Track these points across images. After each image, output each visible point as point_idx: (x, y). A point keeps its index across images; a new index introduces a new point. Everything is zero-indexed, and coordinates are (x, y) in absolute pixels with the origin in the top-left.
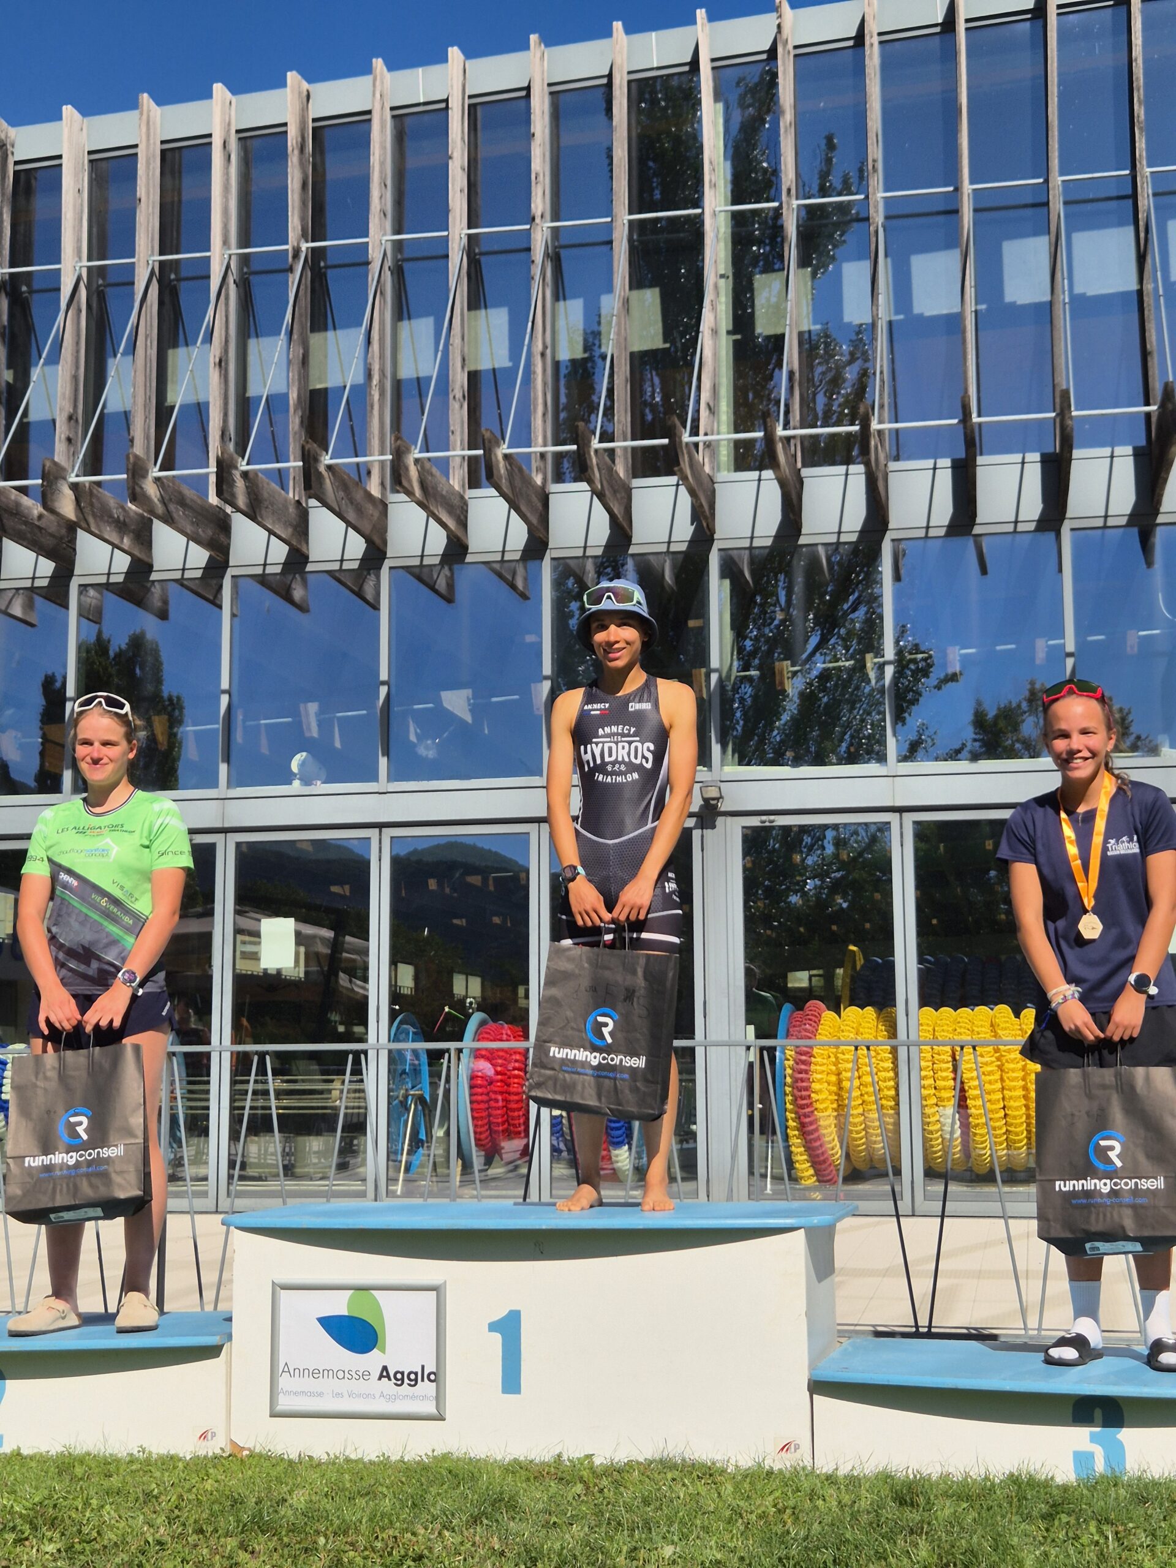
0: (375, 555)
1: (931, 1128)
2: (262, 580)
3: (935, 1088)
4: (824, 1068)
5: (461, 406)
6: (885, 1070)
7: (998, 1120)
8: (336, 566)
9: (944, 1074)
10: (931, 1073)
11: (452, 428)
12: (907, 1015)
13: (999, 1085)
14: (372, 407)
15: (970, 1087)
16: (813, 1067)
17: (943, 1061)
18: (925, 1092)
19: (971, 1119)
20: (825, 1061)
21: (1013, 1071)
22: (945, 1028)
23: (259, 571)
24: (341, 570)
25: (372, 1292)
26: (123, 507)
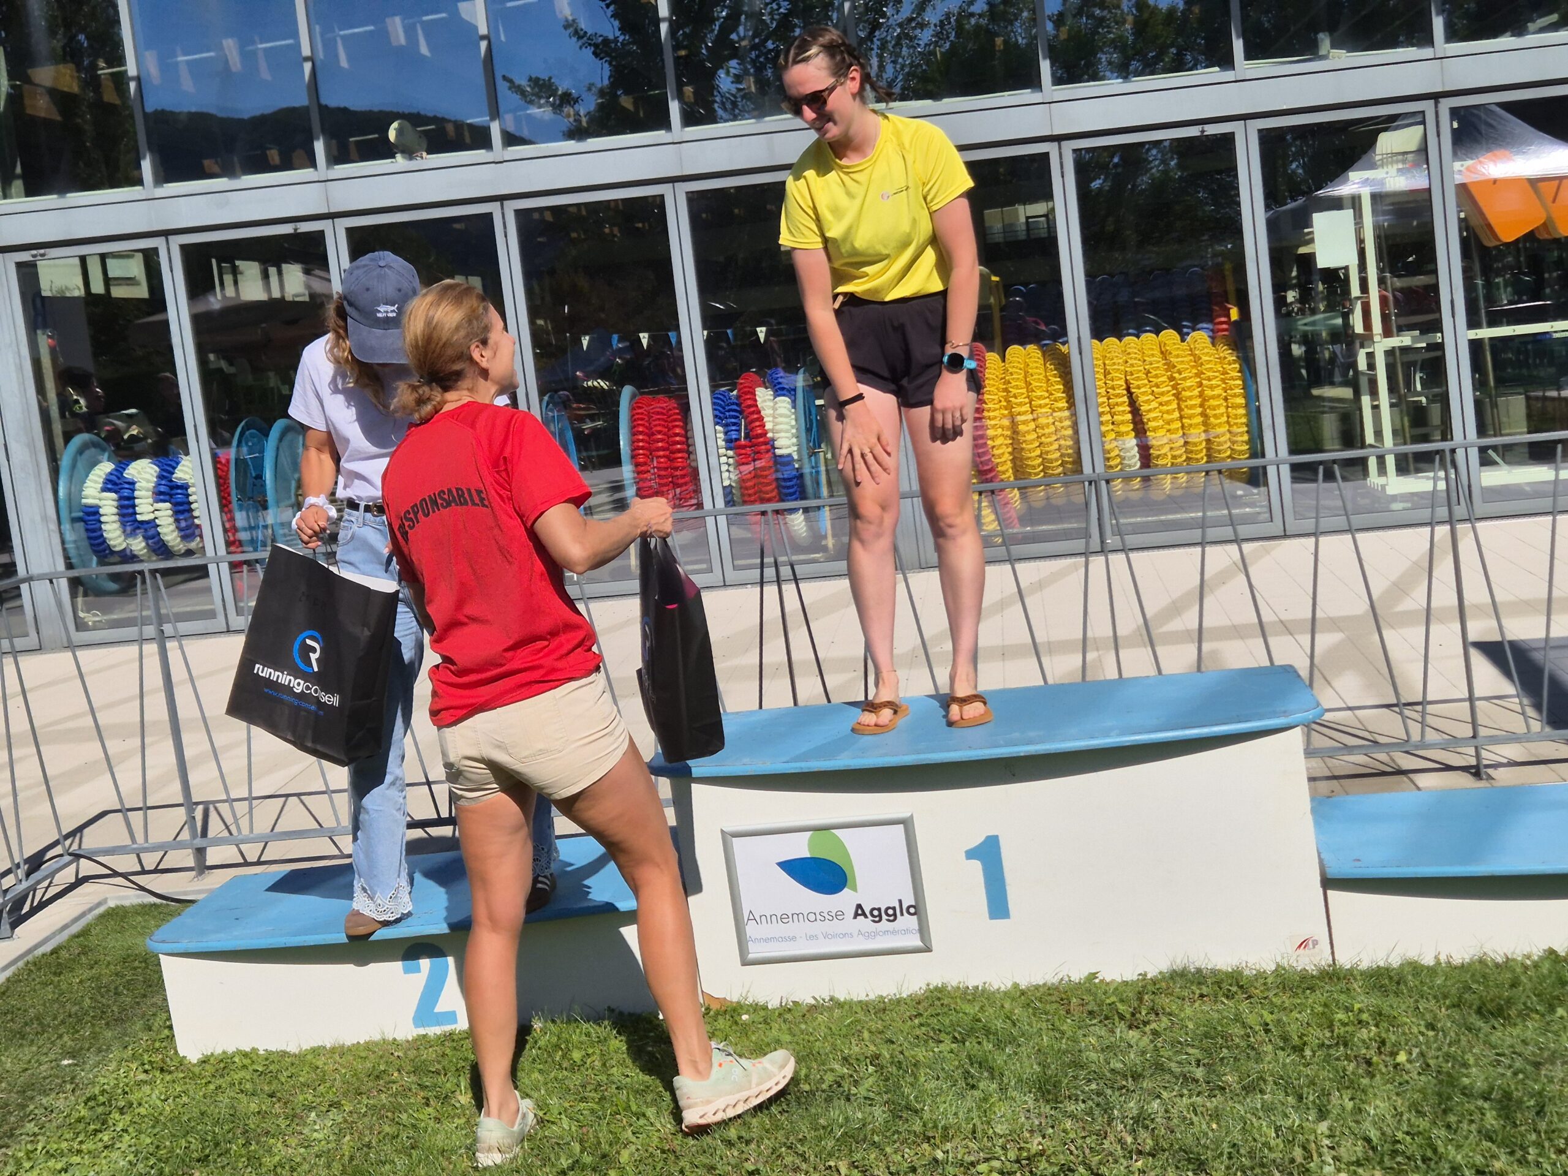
1: (1112, 463)
3: (1113, 423)
4: (996, 413)
6: (1060, 409)
7: (1178, 448)
9: (1121, 408)
10: (1108, 409)
12: (1081, 353)
13: (1176, 414)
15: (1149, 420)
16: (986, 414)
17: (1118, 396)
18: (1104, 428)
19: (1152, 451)
20: (997, 406)
21: (1191, 398)
22: (1115, 360)
25: (834, 831)
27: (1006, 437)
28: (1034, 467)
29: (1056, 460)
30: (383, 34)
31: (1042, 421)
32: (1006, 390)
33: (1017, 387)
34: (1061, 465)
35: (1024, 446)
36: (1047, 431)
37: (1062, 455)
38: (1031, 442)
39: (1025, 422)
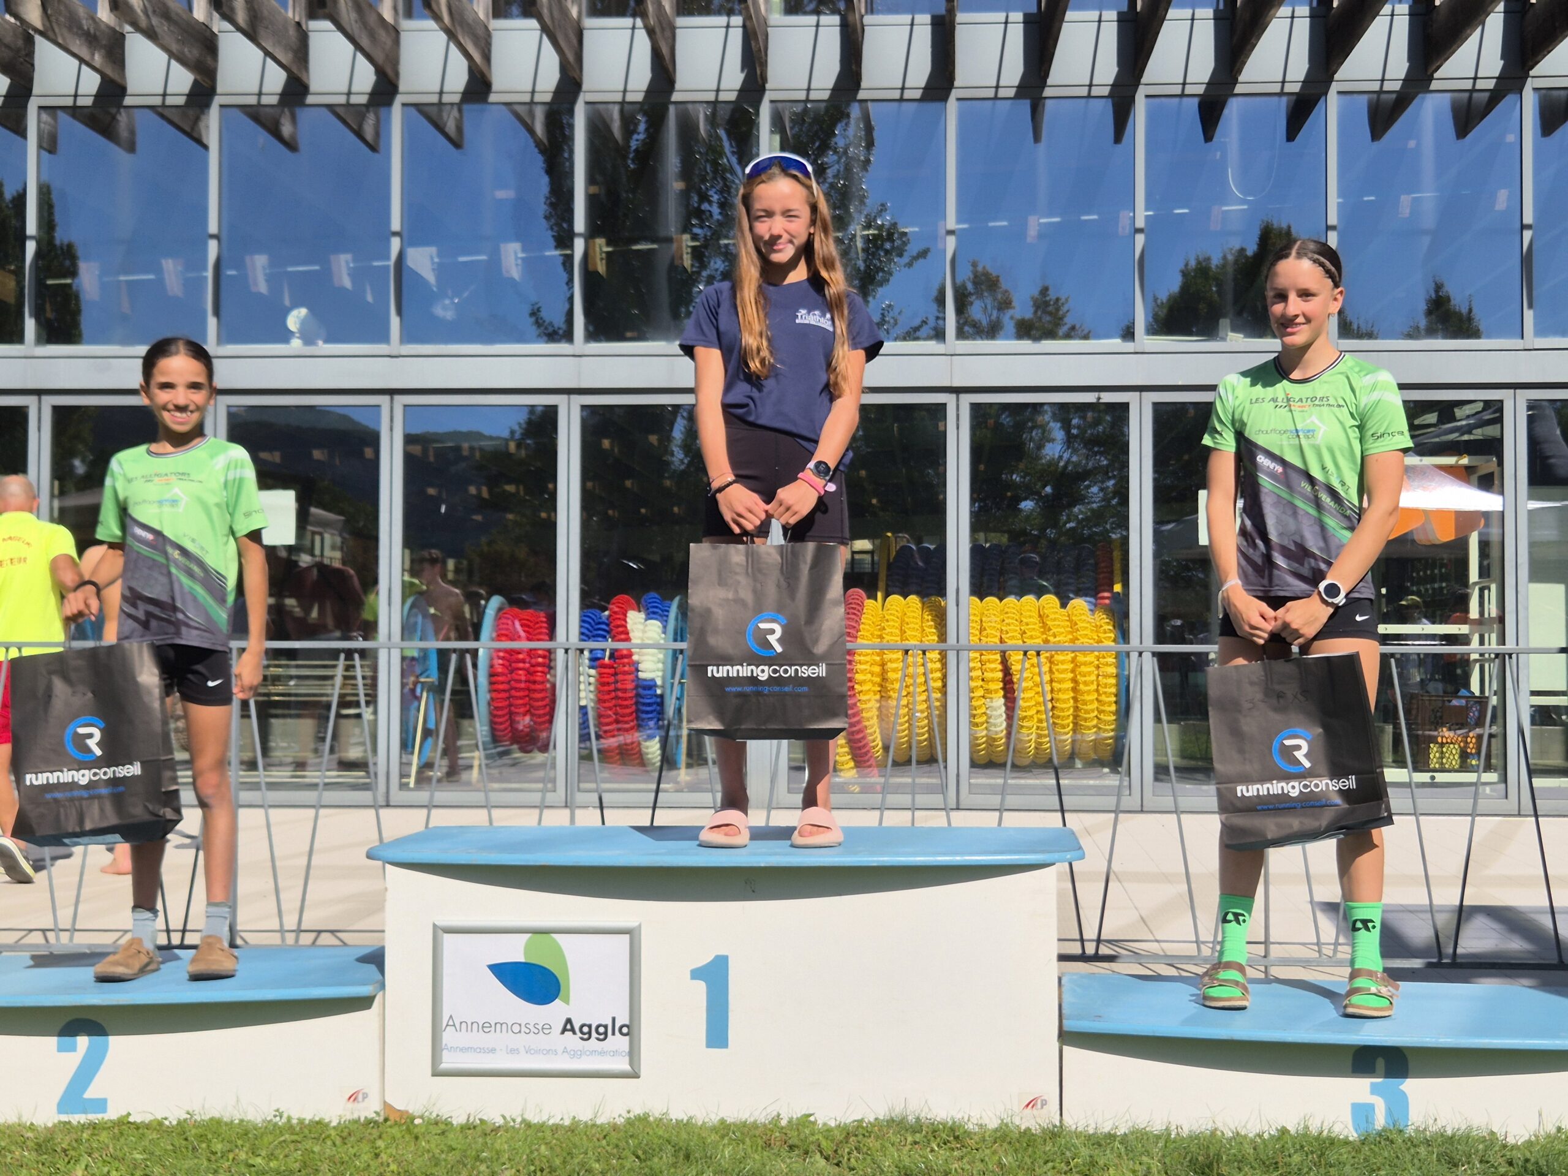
0: (385, 89)
1: (977, 720)
2: (255, 113)
3: (983, 680)
8: (342, 100)
9: (993, 666)
10: (979, 665)
12: (958, 608)
13: (1047, 677)
15: (1019, 680)
17: (991, 653)
18: (973, 684)
20: (869, 651)
22: (992, 618)
23: (252, 100)
24: (348, 105)
25: (554, 935)
26: (93, 18)
28: (899, 717)
29: (923, 712)
32: (880, 637)
33: (891, 634)
34: (926, 717)
35: (891, 693)
36: (916, 681)
37: (928, 707)
38: (899, 690)
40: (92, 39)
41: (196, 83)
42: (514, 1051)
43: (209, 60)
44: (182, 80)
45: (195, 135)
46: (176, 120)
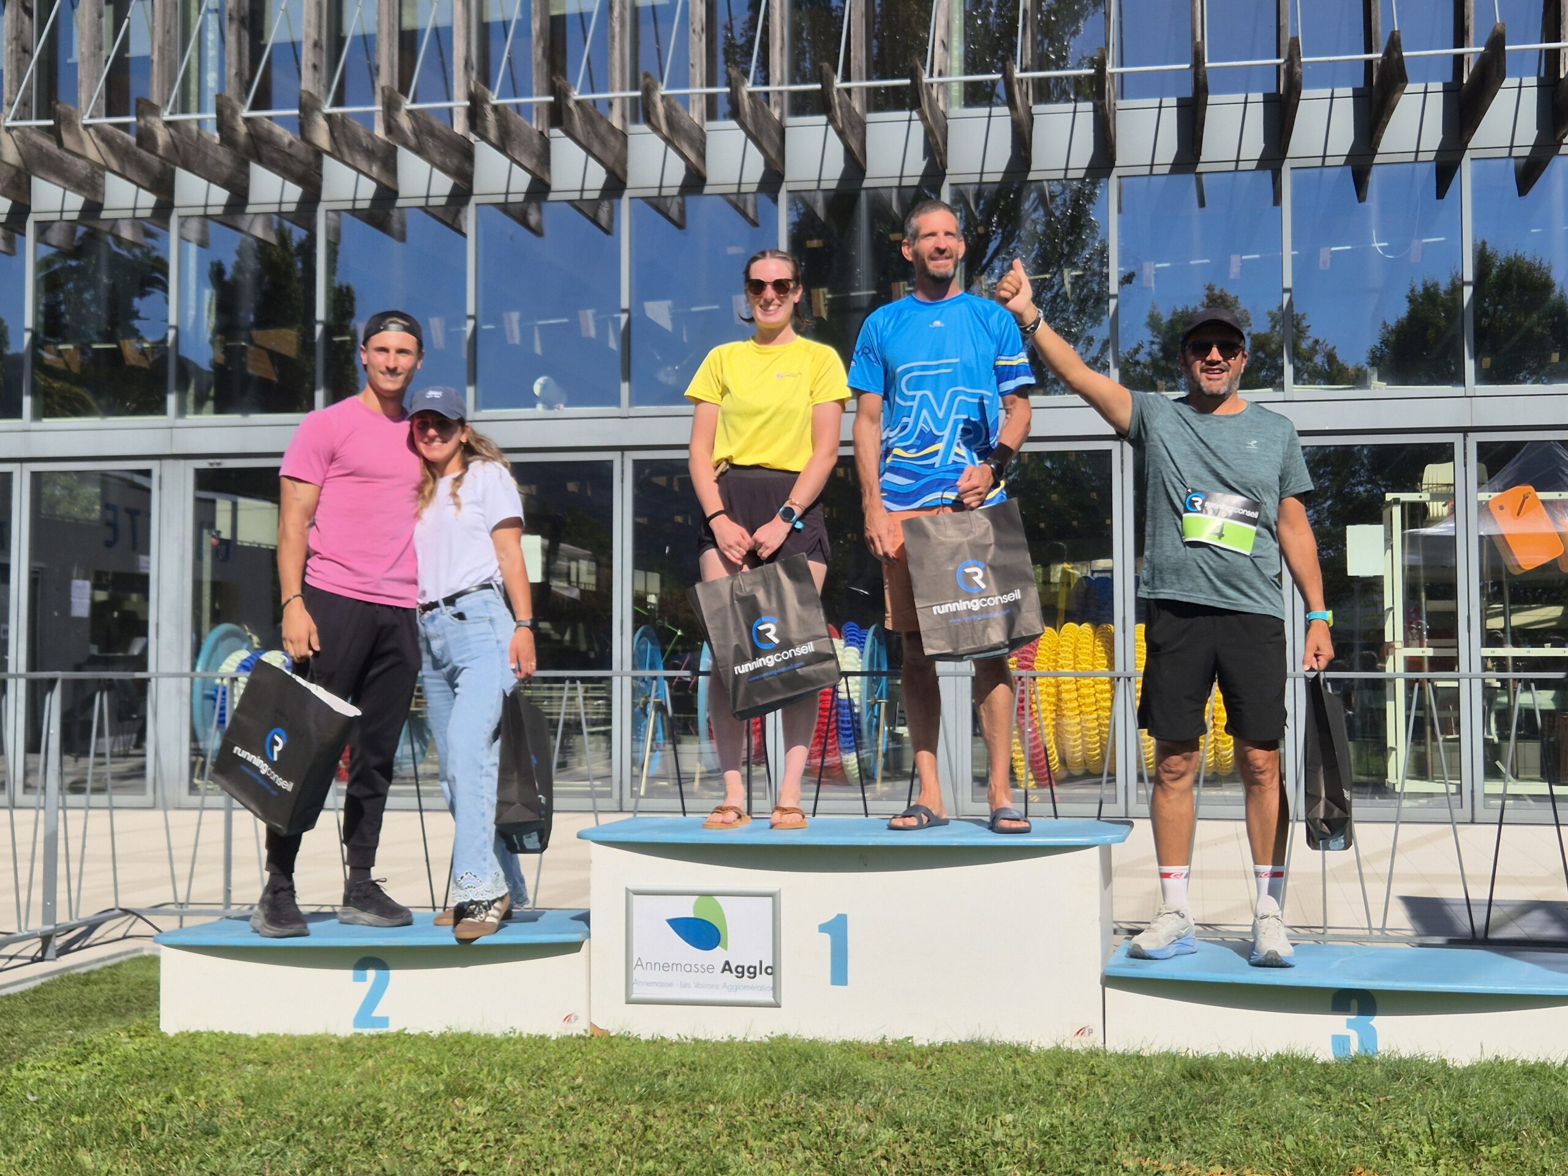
0: (615, 185)
2: (505, 208)
4: (1043, 681)
5: (700, 40)
8: (576, 196)
11: (692, 61)
12: (1123, 633)
14: (613, 38)
23: (501, 199)
24: (581, 199)
25: (716, 898)
26: (371, 136)
27: (1050, 704)
28: (1073, 733)
29: (1094, 729)
30: (574, 327)
31: (1084, 691)
32: (1056, 661)
33: (1065, 658)
34: (1098, 734)
35: (1065, 712)
36: (1087, 701)
37: (1100, 725)
38: (1072, 710)
39: (1068, 691)
40: (370, 154)
41: (455, 186)
42: (685, 986)
43: (467, 166)
44: (443, 184)
45: (456, 226)
46: (440, 215)
